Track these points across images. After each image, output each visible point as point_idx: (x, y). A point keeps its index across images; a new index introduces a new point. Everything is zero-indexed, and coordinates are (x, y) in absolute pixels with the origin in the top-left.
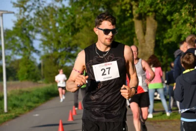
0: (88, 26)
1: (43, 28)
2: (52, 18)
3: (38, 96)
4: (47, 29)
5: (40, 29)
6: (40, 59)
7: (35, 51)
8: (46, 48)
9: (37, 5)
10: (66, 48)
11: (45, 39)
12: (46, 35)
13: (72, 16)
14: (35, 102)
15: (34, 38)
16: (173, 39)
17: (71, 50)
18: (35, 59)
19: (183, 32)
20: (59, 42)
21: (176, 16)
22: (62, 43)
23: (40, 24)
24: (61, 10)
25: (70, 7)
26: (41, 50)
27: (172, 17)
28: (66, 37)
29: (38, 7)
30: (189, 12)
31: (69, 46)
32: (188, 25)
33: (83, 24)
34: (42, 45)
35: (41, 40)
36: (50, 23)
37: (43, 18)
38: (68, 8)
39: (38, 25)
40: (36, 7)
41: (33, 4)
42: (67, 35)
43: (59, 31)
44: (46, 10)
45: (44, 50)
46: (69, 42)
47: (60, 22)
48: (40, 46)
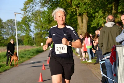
1: (35, 21)
2: (39, 16)
3: (33, 53)
4: (37, 21)
5: (33, 21)
7: (32, 31)
8: (37, 30)
9: (32, 10)
11: (36, 25)
12: (36, 24)
13: (49, 15)
14: (31, 55)
15: (31, 25)
16: (95, 25)
19: (100, 22)
20: (43, 27)
21: (97, 14)
24: (43, 12)
25: (47, 10)
26: (34, 31)
27: (95, 15)
28: (46, 25)
29: (33, 11)
30: (103, 12)
31: (47, 29)
32: (102, 18)
35: (34, 26)
36: (38, 18)
37: (35, 16)
38: (46, 11)
39: (32, 19)
40: (31, 11)
41: (30, 9)
43: (42, 22)
44: (36, 12)
46: (47, 27)
47: (43, 18)
48: (34, 29)
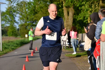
0: (41, 11)
1: (20, 12)
2: (24, 7)
3: (17, 44)
4: (22, 12)
5: (18, 12)
6: (18, 26)
7: (16, 22)
8: (22, 21)
10: (31, 21)
11: (21, 17)
12: (21, 15)
13: (34, 6)
15: (16, 16)
16: (81, 18)
17: (33, 22)
18: (16, 26)
19: (86, 15)
20: (28, 19)
21: (83, 7)
22: (29, 19)
23: (19, 10)
24: (28, 3)
26: (19, 22)
27: (81, 8)
28: (31, 16)
29: (18, 1)
30: (89, 6)
31: (33, 20)
32: (89, 12)
33: (39, 10)
34: (20, 20)
35: (19, 17)
36: (24, 9)
37: (20, 7)
38: (32, 2)
39: (17, 10)
40: (17, 1)
42: (31, 15)
43: (28, 13)
44: (21, 3)
45: (20, 22)
47: (28, 9)
48: (19, 20)
